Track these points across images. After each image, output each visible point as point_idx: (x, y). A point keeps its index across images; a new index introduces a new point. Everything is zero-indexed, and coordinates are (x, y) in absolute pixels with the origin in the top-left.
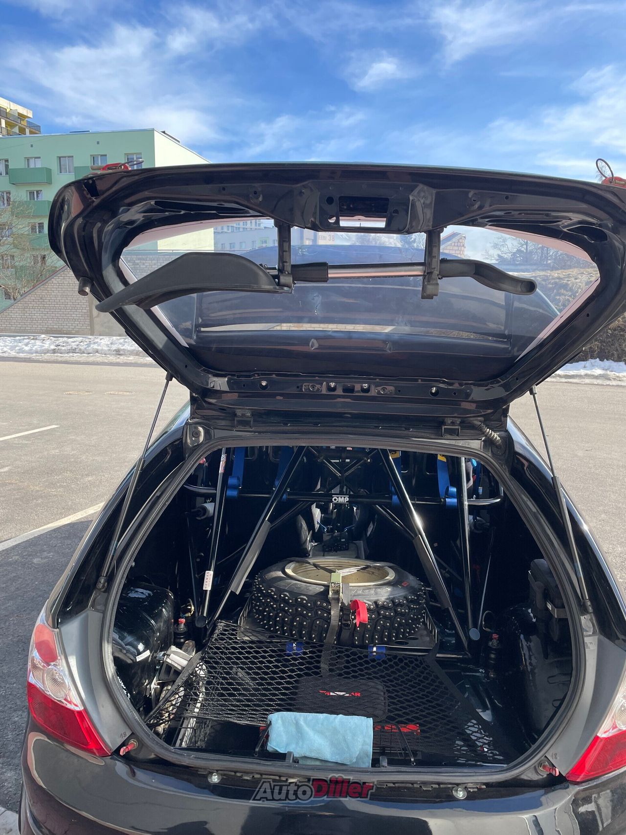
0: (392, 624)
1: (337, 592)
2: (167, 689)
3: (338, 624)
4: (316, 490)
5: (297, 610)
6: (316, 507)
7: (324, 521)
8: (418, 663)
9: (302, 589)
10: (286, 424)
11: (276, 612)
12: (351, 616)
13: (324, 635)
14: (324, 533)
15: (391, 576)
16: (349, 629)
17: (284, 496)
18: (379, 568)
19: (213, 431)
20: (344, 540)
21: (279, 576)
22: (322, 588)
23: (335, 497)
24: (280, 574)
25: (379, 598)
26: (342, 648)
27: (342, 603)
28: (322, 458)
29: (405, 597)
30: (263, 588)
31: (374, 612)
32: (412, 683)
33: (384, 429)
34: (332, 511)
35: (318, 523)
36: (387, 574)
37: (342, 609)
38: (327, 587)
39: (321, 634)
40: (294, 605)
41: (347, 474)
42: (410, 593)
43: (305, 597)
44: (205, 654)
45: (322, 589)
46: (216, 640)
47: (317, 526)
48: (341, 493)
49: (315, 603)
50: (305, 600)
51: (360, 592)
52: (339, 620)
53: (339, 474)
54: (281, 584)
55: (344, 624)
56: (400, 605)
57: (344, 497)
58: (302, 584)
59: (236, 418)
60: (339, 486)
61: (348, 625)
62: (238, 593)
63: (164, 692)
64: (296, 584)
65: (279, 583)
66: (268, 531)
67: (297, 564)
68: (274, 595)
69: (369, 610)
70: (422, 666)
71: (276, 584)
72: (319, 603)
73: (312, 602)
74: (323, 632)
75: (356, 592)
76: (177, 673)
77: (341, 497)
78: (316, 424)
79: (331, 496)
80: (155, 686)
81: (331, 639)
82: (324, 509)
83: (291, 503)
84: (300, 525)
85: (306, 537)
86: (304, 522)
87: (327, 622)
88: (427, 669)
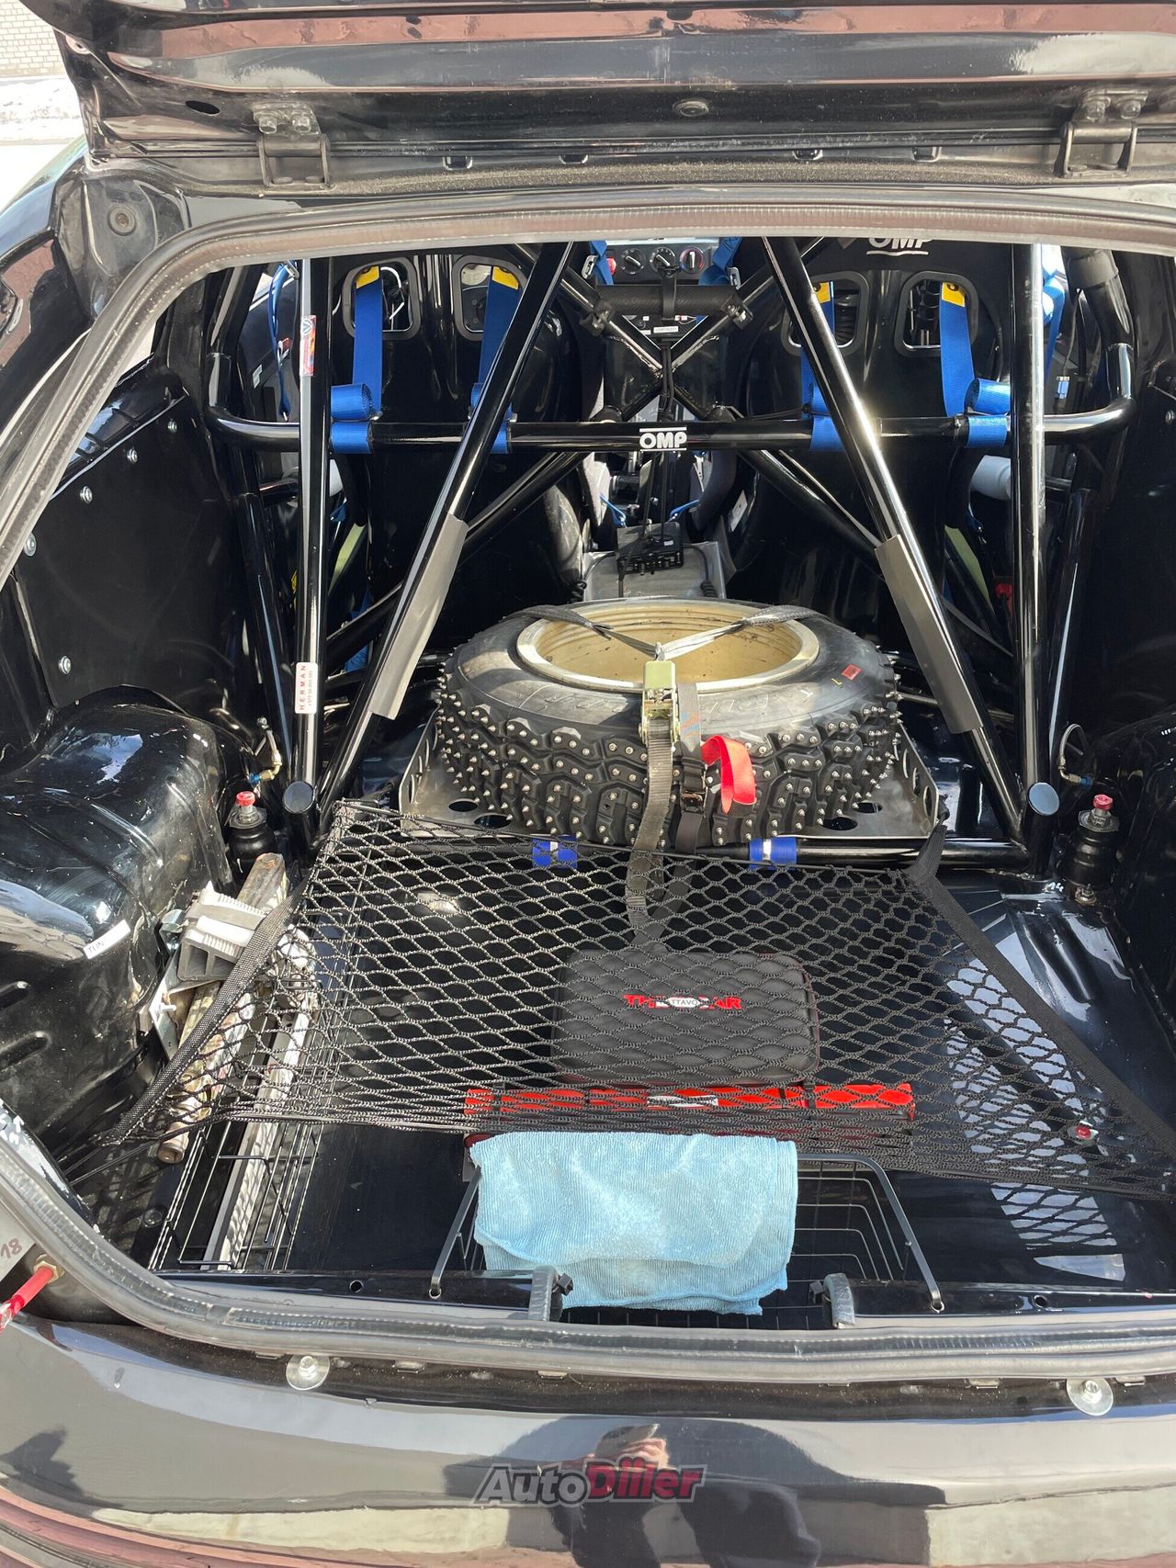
0: (817, 787)
1: (664, 717)
2: (201, 1009)
3: (670, 800)
4: (592, 416)
5: (552, 765)
6: (596, 460)
7: (621, 494)
8: (890, 887)
9: (565, 706)
10: (459, 164)
11: (497, 767)
12: (704, 778)
13: (632, 827)
14: (621, 527)
15: (810, 649)
16: (700, 812)
17: (502, 439)
18: (770, 626)
19: (182, 203)
20: (671, 543)
21: (501, 666)
22: (618, 703)
23: (647, 434)
24: (502, 660)
25: (782, 723)
26: (682, 860)
27: (680, 744)
28: (603, 316)
29: (853, 713)
30: (458, 704)
31: (770, 761)
32: (879, 952)
33: (833, 160)
34: (638, 468)
35: (603, 501)
36: (796, 646)
37: (679, 762)
38: (635, 697)
39: (624, 824)
40: (544, 754)
41: (680, 360)
42: (866, 698)
43: (574, 732)
44: (301, 908)
45: (620, 705)
46: (331, 860)
47: (600, 510)
48: (664, 421)
49: (602, 747)
50: (573, 738)
51: (729, 709)
52: (673, 787)
53: (655, 365)
54: (508, 694)
55: (687, 801)
56: (840, 735)
57: (674, 433)
58: (562, 693)
59: (260, 145)
60: (657, 399)
61: (696, 803)
62: (392, 715)
63: (193, 1017)
64: (545, 692)
65: (500, 688)
66: (462, 542)
67: (551, 626)
68: (490, 724)
69: (755, 758)
70: (903, 895)
71: (493, 692)
72: (613, 747)
73: (594, 745)
74: (629, 818)
75: (717, 710)
76: (228, 965)
77: (665, 433)
78: (573, 158)
79: (635, 430)
80: (164, 1007)
81: (650, 836)
82: (616, 463)
83: (523, 458)
84: (555, 512)
85: (574, 541)
86: (567, 502)
87: (639, 793)
88: (917, 906)
